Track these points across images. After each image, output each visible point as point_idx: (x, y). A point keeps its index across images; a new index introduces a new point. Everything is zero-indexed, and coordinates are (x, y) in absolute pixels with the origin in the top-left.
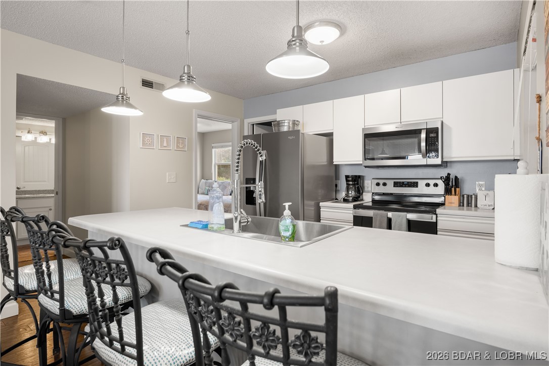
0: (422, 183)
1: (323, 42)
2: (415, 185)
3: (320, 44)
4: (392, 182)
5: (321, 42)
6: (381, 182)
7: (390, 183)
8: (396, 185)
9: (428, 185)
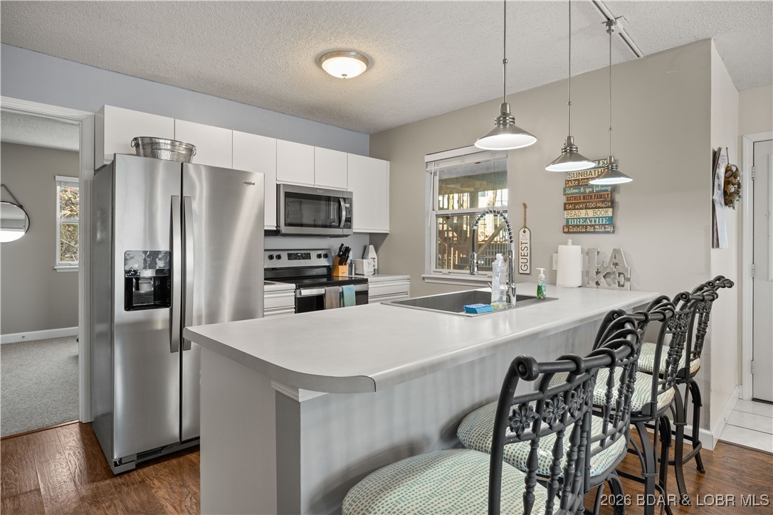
0: (314, 255)
1: (346, 75)
2: (308, 256)
3: (343, 77)
4: (286, 253)
5: (343, 75)
6: (275, 254)
7: (284, 255)
8: (290, 257)
9: (319, 256)
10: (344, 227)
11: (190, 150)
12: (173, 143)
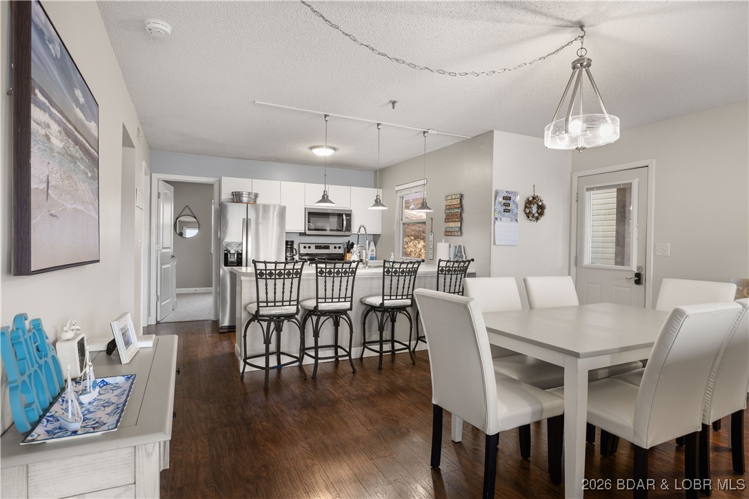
0: (332, 247)
2: (328, 247)
4: (314, 245)
6: (307, 246)
7: (313, 247)
8: (317, 247)
9: (335, 248)
10: (346, 230)
11: (256, 196)
12: (249, 194)
